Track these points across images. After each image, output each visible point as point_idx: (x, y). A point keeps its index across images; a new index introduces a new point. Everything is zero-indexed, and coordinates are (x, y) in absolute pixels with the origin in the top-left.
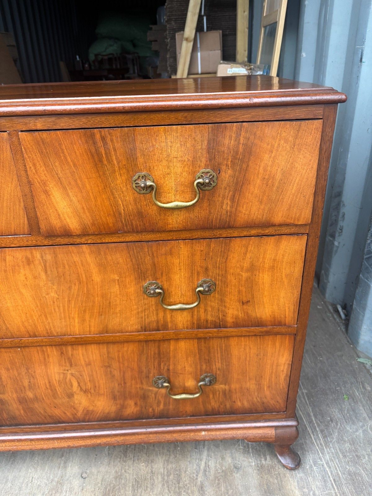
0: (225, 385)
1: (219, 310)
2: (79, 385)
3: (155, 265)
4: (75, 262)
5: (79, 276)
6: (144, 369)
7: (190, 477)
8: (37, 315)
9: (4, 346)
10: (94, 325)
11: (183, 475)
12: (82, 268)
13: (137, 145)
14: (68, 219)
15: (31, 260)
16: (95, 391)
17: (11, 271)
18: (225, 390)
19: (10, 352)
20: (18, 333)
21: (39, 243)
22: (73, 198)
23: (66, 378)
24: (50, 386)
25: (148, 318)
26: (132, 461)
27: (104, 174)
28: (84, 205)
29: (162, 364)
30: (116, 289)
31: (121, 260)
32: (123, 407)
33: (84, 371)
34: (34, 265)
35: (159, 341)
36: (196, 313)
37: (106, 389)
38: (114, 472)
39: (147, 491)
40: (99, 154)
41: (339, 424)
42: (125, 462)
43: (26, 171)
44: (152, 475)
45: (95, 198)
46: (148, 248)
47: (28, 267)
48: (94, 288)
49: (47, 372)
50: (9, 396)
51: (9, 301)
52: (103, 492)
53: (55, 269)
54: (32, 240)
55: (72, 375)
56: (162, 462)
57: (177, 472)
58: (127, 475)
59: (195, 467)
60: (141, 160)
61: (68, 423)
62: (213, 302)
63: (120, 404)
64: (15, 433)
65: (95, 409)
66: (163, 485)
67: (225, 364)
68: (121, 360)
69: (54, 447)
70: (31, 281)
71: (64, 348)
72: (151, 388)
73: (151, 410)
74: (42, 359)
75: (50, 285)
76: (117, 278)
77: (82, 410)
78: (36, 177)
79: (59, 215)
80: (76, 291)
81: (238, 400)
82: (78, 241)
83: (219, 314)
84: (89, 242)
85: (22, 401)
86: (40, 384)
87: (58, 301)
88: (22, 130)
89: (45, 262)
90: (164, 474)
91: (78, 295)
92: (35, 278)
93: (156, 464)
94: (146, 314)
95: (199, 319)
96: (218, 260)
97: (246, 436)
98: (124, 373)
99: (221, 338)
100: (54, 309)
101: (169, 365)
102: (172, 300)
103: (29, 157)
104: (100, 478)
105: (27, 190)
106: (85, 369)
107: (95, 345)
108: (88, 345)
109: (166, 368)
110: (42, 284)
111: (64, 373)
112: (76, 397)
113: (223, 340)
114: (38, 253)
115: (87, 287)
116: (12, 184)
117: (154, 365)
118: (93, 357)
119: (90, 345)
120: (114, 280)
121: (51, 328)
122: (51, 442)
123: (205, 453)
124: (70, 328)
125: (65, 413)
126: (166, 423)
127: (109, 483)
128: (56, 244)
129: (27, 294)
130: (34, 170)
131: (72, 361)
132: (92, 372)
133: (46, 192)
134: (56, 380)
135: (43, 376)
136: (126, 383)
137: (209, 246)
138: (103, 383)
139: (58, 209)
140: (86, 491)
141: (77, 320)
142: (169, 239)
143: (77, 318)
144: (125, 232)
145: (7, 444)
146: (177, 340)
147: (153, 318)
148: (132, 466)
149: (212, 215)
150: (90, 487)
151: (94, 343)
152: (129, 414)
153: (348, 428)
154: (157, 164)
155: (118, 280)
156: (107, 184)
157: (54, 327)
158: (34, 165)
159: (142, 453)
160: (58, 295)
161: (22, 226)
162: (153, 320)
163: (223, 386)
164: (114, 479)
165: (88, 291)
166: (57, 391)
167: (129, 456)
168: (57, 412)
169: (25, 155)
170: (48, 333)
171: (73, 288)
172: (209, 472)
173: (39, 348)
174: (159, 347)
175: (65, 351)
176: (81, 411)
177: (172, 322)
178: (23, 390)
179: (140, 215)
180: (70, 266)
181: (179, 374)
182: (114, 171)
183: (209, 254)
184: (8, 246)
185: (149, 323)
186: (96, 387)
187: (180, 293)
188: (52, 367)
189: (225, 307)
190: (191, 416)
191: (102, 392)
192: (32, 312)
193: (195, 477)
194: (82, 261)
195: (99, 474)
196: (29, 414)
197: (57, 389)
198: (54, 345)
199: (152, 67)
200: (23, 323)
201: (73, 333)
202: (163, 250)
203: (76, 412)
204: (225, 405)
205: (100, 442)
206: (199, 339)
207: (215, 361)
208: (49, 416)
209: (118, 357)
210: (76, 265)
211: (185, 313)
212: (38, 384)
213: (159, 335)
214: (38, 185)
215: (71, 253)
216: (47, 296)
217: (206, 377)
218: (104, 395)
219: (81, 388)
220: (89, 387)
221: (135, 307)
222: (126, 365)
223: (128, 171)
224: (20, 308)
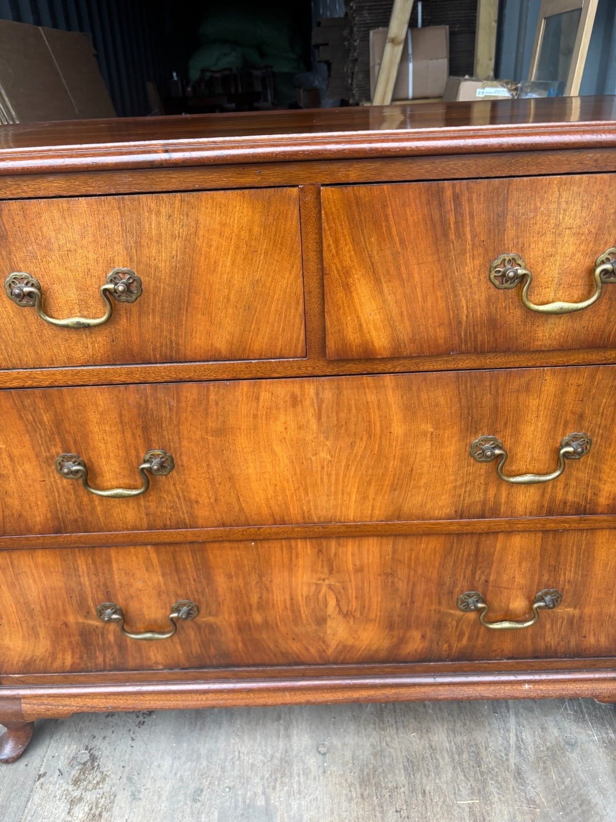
0: (575, 608)
1: (588, 485)
2: (338, 605)
3: (497, 408)
4: (367, 403)
5: (370, 426)
6: (448, 580)
7: (496, 758)
8: (293, 489)
9: (232, 538)
10: (380, 506)
11: (484, 753)
12: (377, 412)
13: (509, 208)
14: (374, 332)
15: (299, 399)
16: (361, 614)
17: (264, 416)
18: (574, 616)
19: (238, 548)
20: (256, 517)
21: (318, 372)
22: (389, 298)
23: (319, 592)
24: (292, 604)
25: (469, 496)
26: (395, 729)
27: (447, 256)
28: (404, 309)
29: (478, 572)
30: (425, 448)
31: (442, 400)
32: (402, 641)
33: (350, 581)
34: (302, 407)
35: (480, 534)
36: (549, 490)
37: (380, 611)
38: (368, 745)
39: (430, 778)
40: (444, 223)
42: (383, 729)
43: (321, 252)
44: (433, 752)
45: (424, 297)
46: (491, 381)
47: (292, 409)
48: (390, 446)
49: (290, 582)
50: (224, 619)
51: (251, 465)
52: (359, 777)
53: (334, 414)
54: (308, 366)
55: (330, 587)
56: (444, 732)
57: (473, 749)
58: (392, 750)
59: (500, 741)
60: (511, 233)
61: (310, 665)
62: (581, 472)
63: (398, 636)
64: (225, 679)
65: (357, 643)
66: (454, 768)
67: (580, 574)
68: (413, 564)
69: (284, 702)
70: (293, 433)
71: (324, 543)
72: (452, 612)
73: (446, 646)
74: (286, 560)
75: (322, 439)
76: (431, 430)
77: (336, 644)
78: (336, 261)
79: (361, 325)
80: (361, 450)
81: (592, 633)
82: (380, 368)
83: (587, 491)
84: (397, 370)
85: (243, 627)
86: (275, 602)
87: (330, 465)
88: (325, 183)
89: (320, 402)
90: (451, 750)
91: (363, 457)
92: (300, 428)
93: (435, 734)
94: (468, 489)
95: (553, 500)
96: (604, 401)
97: (597, 692)
98: (414, 585)
99: (582, 530)
100: (322, 479)
101: (489, 574)
102: (514, 468)
103: (330, 228)
104: (348, 755)
105: (314, 284)
106: (353, 578)
107: (375, 538)
108: (363, 538)
109: (483, 578)
110: (309, 437)
111: (317, 584)
112: (329, 623)
113: (585, 535)
114: (312, 387)
115: (380, 444)
116: (290, 274)
117: (465, 572)
118: (368, 558)
119: (367, 538)
120: (425, 434)
121: (310, 509)
122: (280, 694)
123: (512, 721)
124: (341, 510)
125: (307, 649)
126: (466, 669)
127: (365, 763)
128: (344, 373)
129: (283, 454)
130: (334, 250)
131: (334, 564)
132: (363, 583)
133: (347, 288)
134: (302, 595)
135: (283, 589)
136: (414, 602)
137: (592, 377)
138: (377, 601)
139: (361, 315)
140: (331, 774)
141: (353, 498)
142: (530, 364)
143: (355, 493)
144: (462, 353)
145: (210, 696)
146: (509, 533)
147: (478, 497)
148: (396, 737)
149: (611, 324)
150: (335, 768)
151: (373, 536)
152: (409, 653)
154: (536, 239)
155: (432, 434)
156: (449, 273)
157: (316, 508)
158: (337, 241)
159: (407, 716)
160: (332, 456)
161: (294, 343)
162: (477, 499)
163: (570, 610)
164: (372, 757)
165: (380, 450)
166: (300, 613)
167: (388, 721)
168: (295, 647)
169: (325, 225)
170: (304, 518)
171: (358, 445)
172: (526, 749)
173: (284, 542)
174: (478, 544)
175: (324, 548)
176: (334, 647)
177: (507, 503)
178: (248, 609)
179: (493, 323)
180: (358, 409)
181: (502, 589)
182: (464, 252)
183: (590, 392)
184: (267, 376)
185: (470, 505)
186: (364, 607)
187: (529, 456)
188: (300, 573)
189: (600, 480)
190: (509, 658)
191: (372, 616)
192: (286, 483)
193: (505, 757)
194: (379, 401)
195: (345, 747)
196: (250, 649)
197: (302, 610)
198: (310, 538)
199: (305, 90)
200: (268, 500)
201: (345, 519)
202: (516, 384)
203: (324, 647)
204: (569, 642)
205: (357, 696)
206: (545, 532)
207: (565, 569)
208: (282, 653)
209: (410, 559)
210: (368, 408)
211: (532, 490)
212: (273, 600)
213: (482, 524)
214: (336, 274)
215: (364, 388)
216: (313, 458)
217: (546, 594)
218: (375, 621)
219: (340, 608)
220: (354, 607)
221: (452, 477)
222: (420, 572)
223: (486, 251)
224: (267, 476)
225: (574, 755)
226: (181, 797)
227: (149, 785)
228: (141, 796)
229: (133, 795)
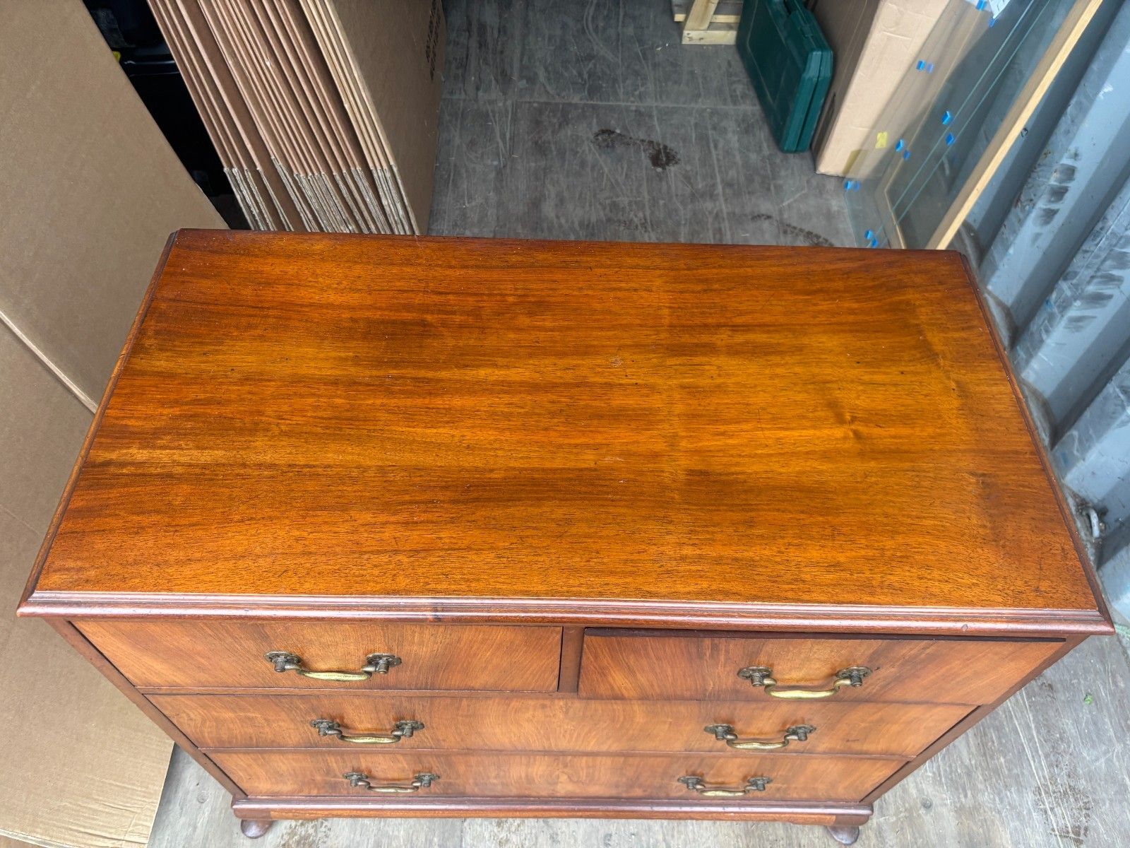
41: (1072, 746)
153: (1085, 754)
225: (928, 817)
226: (594, 841)
227: (564, 829)
228: (559, 838)
229: (552, 837)
